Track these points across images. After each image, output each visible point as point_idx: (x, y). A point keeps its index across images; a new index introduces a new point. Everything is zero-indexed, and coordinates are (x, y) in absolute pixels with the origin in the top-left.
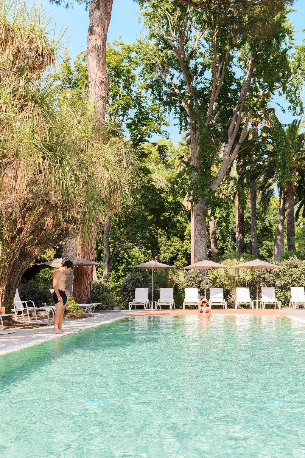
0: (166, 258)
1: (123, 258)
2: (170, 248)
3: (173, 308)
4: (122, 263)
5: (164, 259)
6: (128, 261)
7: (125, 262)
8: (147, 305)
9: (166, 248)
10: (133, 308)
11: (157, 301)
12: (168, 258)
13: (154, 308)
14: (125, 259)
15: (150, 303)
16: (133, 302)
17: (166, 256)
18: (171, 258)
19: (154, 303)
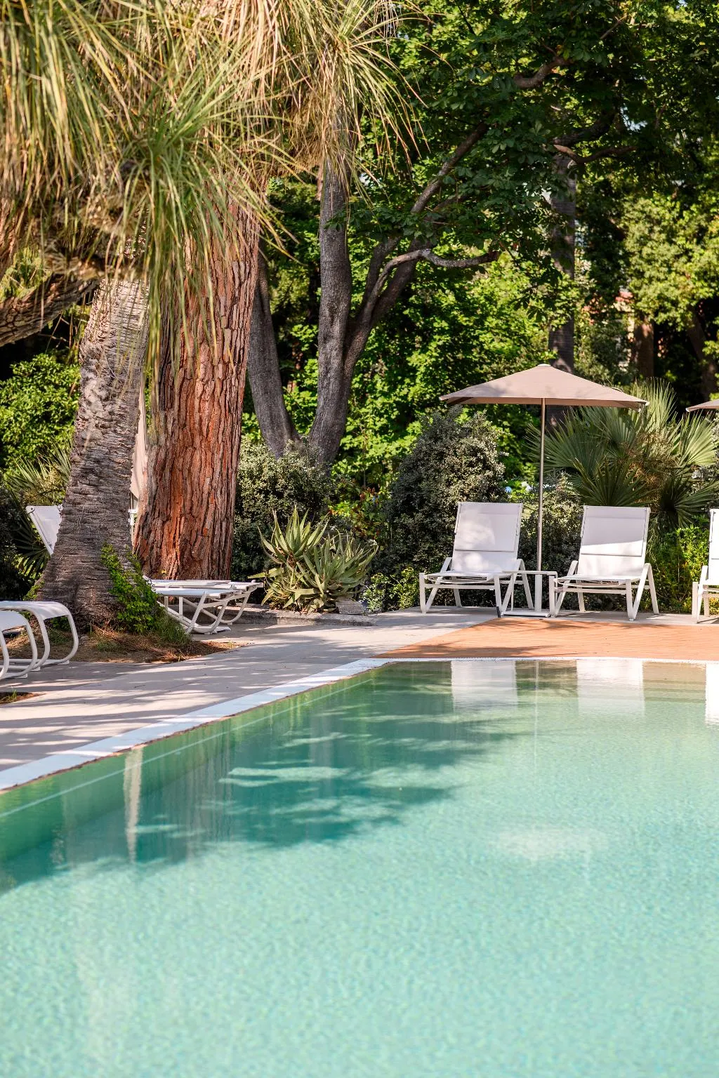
0: (675, 303)
1: (431, 310)
2: (698, 250)
3: (645, 608)
4: (427, 337)
5: (663, 309)
6: (455, 328)
7: (442, 332)
8: (510, 591)
9: (674, 250)
10: (444, 599)
11: (563, 573)
12: (683, 303)
13: (545, 605)
14: (444, 315)
15: (532, 579)
16: (444, 573)
17: (673, 293)
18: (705, 302)
19: (546, 578)
